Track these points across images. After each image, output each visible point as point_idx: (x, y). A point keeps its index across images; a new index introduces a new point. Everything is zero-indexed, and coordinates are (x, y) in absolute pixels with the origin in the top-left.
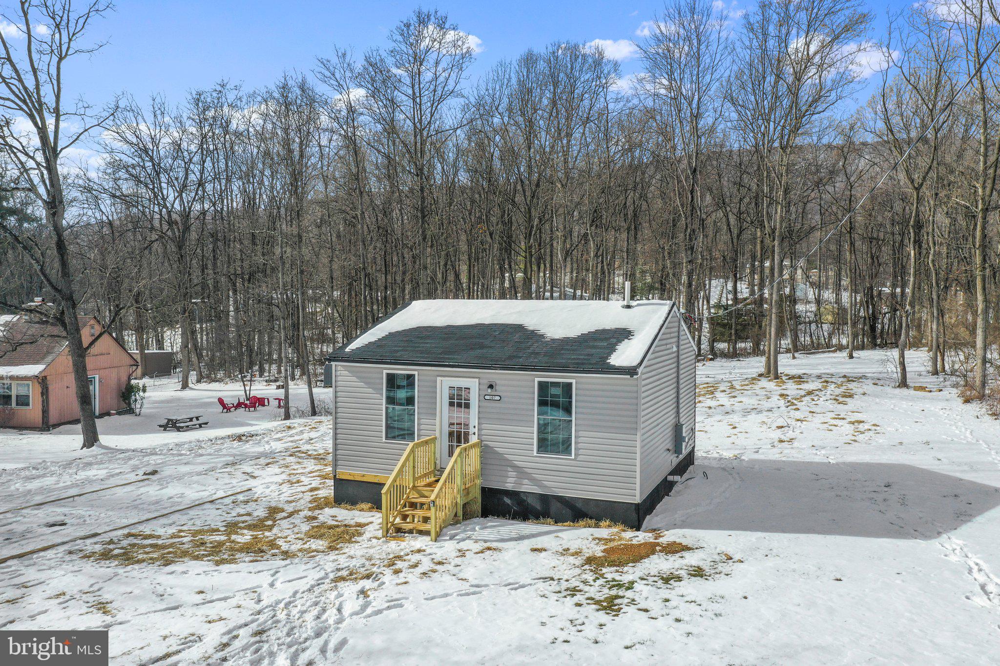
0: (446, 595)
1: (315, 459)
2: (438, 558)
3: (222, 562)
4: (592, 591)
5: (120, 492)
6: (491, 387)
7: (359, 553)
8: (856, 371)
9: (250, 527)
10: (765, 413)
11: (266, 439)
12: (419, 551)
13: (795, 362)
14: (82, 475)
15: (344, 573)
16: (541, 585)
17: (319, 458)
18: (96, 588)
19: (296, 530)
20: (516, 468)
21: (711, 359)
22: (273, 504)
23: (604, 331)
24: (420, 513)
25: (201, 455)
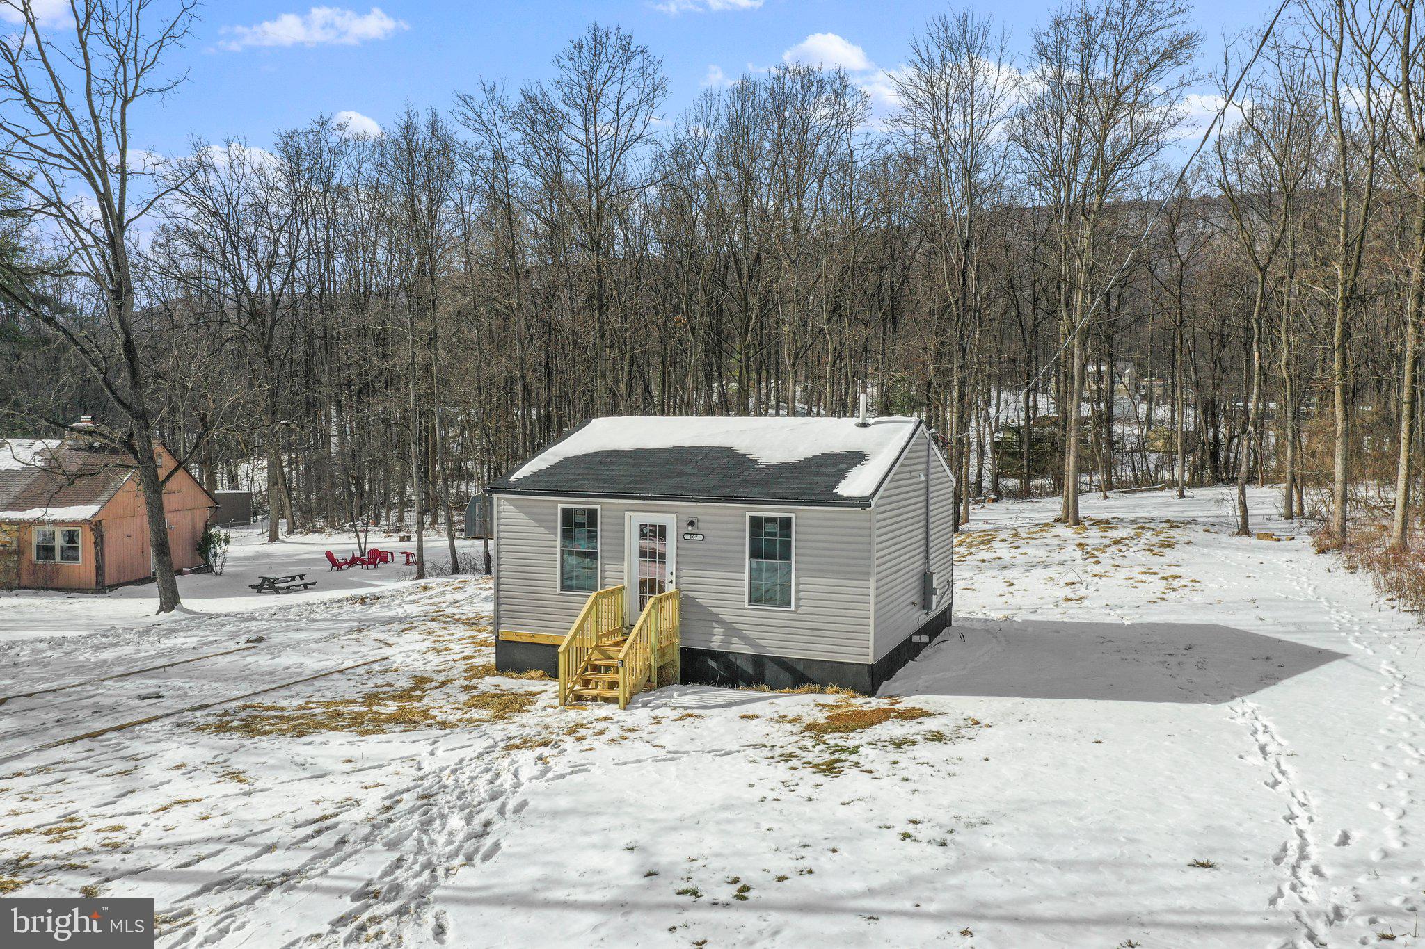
0: (640, 761)
1: (464, 624)
2: (628, 725)
3: (367, 732)
4: (811, 757)
5: (222, 662)
6: (692, 523)
7: (533, 721)
8: (1186, 514)
9: (393, 698)
10: (1055, 568)
11: (397, 602)
12: (605, 719)
13: (1107, 503)
14: (168, 643)
15: (517, 741)
16: (751, 752)
17: (470, 623)
18: (221, 759)
19: (452, 700)
20: (722, 623)
21: (994, 501)
22: (419, 674)
23: (832, 455)
24: (605, 677)
25: (315, 621)
